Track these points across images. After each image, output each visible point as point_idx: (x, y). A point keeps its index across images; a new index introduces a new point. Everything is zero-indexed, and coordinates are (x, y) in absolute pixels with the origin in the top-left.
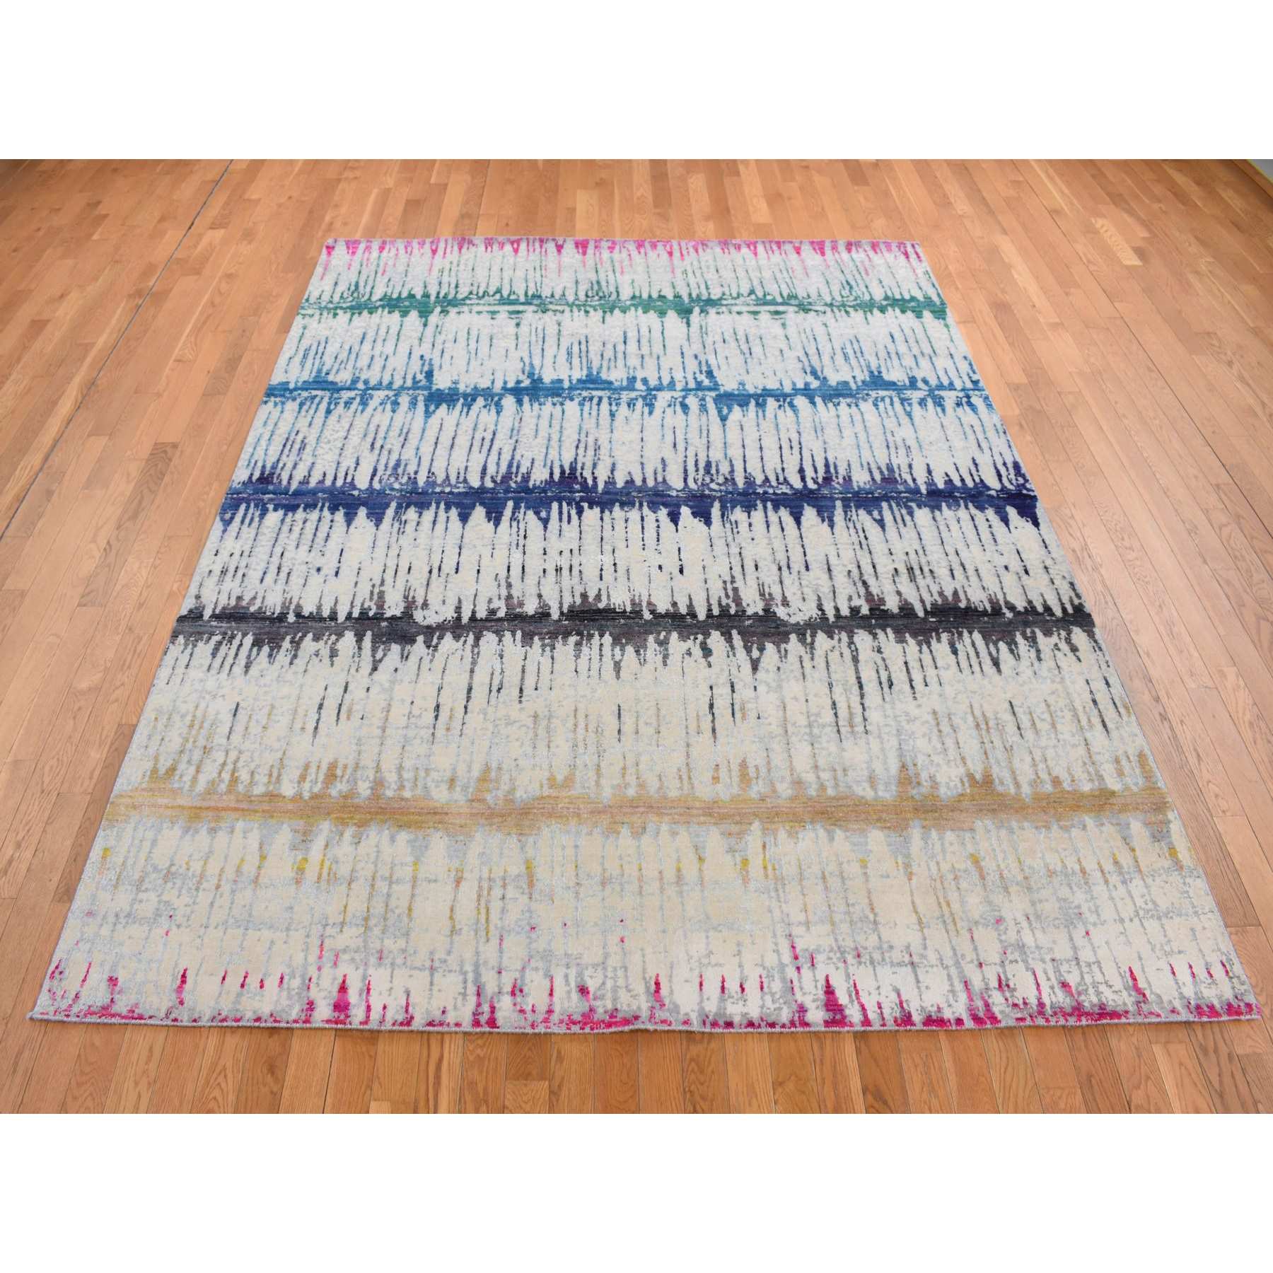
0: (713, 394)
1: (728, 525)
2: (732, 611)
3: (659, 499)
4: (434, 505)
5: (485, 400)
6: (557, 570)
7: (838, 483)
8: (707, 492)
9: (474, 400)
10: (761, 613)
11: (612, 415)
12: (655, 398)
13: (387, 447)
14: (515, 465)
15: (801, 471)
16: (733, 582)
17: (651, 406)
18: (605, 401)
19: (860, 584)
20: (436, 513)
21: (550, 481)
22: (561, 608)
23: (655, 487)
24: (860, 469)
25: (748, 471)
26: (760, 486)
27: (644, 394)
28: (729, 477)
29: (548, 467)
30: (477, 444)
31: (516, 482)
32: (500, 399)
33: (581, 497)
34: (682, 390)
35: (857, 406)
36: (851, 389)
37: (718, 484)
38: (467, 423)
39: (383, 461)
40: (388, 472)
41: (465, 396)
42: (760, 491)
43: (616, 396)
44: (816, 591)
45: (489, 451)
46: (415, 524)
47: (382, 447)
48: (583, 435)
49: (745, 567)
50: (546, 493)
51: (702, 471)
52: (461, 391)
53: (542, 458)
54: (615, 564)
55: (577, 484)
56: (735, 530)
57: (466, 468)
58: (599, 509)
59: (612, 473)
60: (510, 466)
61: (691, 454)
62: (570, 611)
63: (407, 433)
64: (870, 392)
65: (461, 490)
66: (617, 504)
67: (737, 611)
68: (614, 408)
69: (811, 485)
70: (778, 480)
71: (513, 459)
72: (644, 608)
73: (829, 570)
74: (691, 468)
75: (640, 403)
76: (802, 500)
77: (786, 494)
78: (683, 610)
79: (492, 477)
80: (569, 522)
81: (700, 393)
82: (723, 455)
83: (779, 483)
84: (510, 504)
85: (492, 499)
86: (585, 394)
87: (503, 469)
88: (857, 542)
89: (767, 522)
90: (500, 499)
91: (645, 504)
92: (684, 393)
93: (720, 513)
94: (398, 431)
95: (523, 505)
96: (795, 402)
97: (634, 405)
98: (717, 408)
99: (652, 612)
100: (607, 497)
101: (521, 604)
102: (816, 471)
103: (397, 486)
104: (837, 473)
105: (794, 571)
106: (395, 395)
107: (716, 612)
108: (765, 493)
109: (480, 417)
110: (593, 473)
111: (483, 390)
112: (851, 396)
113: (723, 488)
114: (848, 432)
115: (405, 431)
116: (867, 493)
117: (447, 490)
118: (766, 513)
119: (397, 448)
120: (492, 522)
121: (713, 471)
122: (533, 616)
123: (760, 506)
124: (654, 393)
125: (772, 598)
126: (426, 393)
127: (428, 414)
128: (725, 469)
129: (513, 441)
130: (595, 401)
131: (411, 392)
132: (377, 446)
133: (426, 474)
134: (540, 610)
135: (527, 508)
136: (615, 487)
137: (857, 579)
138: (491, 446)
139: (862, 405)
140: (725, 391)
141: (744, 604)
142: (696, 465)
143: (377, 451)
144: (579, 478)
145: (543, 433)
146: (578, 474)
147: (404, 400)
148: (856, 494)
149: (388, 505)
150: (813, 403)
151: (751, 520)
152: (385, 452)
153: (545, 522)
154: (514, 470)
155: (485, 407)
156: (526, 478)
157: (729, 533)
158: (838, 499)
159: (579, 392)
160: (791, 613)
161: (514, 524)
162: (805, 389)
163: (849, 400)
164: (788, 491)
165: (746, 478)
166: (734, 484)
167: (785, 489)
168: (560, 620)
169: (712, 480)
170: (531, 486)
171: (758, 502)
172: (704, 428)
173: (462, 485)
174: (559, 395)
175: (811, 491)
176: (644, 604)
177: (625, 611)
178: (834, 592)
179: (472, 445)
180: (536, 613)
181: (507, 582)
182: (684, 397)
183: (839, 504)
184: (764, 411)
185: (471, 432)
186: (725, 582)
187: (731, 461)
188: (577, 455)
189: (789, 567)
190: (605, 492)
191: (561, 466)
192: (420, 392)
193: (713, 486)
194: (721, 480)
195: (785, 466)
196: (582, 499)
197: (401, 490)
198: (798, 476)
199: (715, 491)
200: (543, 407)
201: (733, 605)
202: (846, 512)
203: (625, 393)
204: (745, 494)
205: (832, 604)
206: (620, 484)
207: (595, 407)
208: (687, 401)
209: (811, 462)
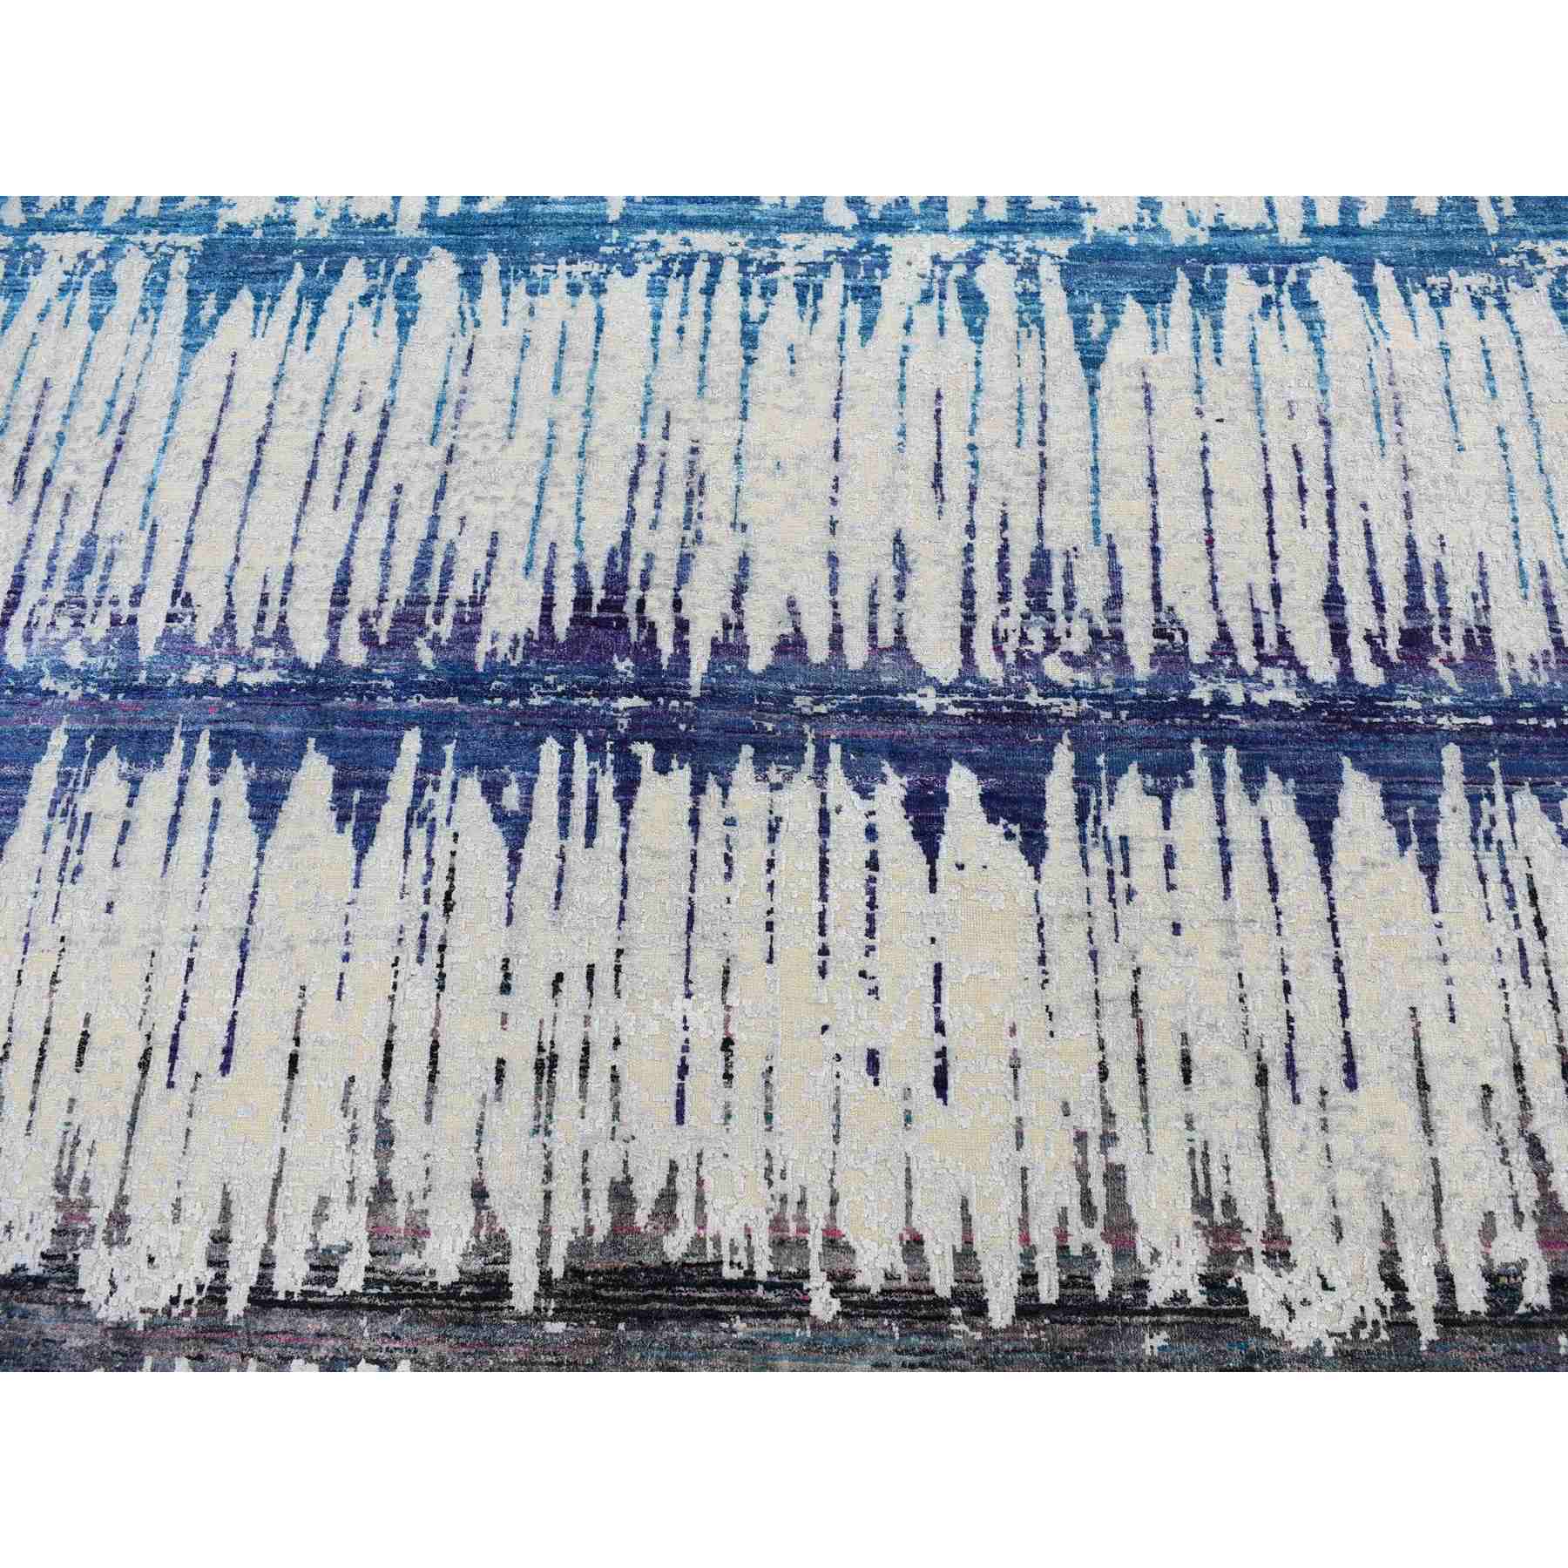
0: (1060, 246)
1: (1097, 858)
2: (1103, 1285)
3: (878, 731)
4: (179, 743)
5: (370, 271)
6: (539, 1067)
7: (1449, 661)
8: (1033, 699)
9: (335, 273)
10: (1197, 1298)
11: (749, 339)
12: (884, 266)
13: (62, 478)
14: (438, 561)
15: (1334, 601)
16: (1108, 1139)
17: (866, 295)
18: (730, 271)
19: (1520, 1157)
20: (183, 781)
21: (540, 644)
22: (543, 1253)
23: (870, 670)
24: (1515, 596)
25: (1168, 598)
26: (1202, 670)
27: (849, 244)
28: (1104, 627)
29: (539, 574)
30: (330, 463)
31: (434, 643)
32: (413, 268)
33: (636, 714)
34: (967, 230)
35: (1503, 305)
36: (1482, 231)
37: (1070, 659)
38: (309, 369)
39: (44, 546)
40: (57, 595)
41: (313, 251)
42: (1202, 692)
43: (763, 254)
44: (1378, 1185)
45: (364, 496)
46: (114, 830)
47: (47, 479)
48: (655, 429)
49: (1150, 1065)
50: (525, 695)
51: (1019, 602)
52: (300, 232)
53: (523, 533)
54: (727, 1044)
55: (624, 652)
56: (1120, 882)
57: (290, 571)
58: (686, 773)
59: (736, 605)
60: (422, 570)
61: (987, 519)
62: (573, 1273)
63: (126, 418)
64: (1542, 248)
65: (268, 677)
66: (747, 751)
67: (1117, 1287)
68: (756, 307)
69: (1368, 674)
70: (1259, 642)
71: (432, 536)
72: (814, 1265)
73: (1423, 1086)
74: (986, 584)
75: (835, 285)
76: (1333, 739)
77: (1285, 706)
78: (942, 1282)
79: (363, 620)
80: (591, 833)
81: (1021, 244)
82: (1084, 523)
83: (1263, 660)
84: (412, 742)
85: (360, 719)
86: (671, 243)
87: (400, 588)
88: (1510, 949)
89: (1223, 842)
90: (378, 720)
91: (835, 751)
92: (970, 242)
93: (1071, 797)
94: (101, 410)
95: (449, 750)
96: (1314, 286)
97: (818, 295)
98: (1072, 309)
99: (841, 1283)
100: (718, 715)
101: (418, 1234)
102: (1380, 608)
103: (75, 656)
104: (1445, 612)
105: (1307, 1088)
106: (107, 253)
107: (1048, 1291)
108: (1221, 702)
109: (349, 347)
110: (677, 604)
111: (367, 224)
112: (1482, 260)
113: (1084, 677)
114: (1476, 428)
115: (121, 406)
116: (1542, 711)
117: (224, 675)
118: (1220, 799)
119: (89, 486)
120: (349, 828)
121: (1056, 601)
122: (452, 1291)
123: (1201, 770)
124: (881, 239)
125: (1235, 1227)
126: (194, 241)
127: (195, 334)
128: (1092, 590)
129: (439, 454)
130: (701, 269)
131: (154, 238)
132: (35, 474)
133: (165, 606)
134: (476, 1265)
135: (464, 766)
136: (743, 668)
137: (1510, 1129)
138: (371, 474)
139: (1520, 301)
140: (1099, 237)
141: (1143, 1253)
142: (1003, 569)
143: (30, 498)
144: (633, 627)
145: (533, 423)
146: (630, 609)
147: (131, 271)
148: (1507, 711)
149: (40, 742)
150: (1368, 291)
151: (1174, 835)
152: (55, 503)
153: (515, 827)
154: (432, 586)
155: (366, 300)
156: (469, 625)
157: (1100, 897)
158: (1450, 737)
159: (651, 234)
160: (1295, 1298)
161: (419, 837)
162: (1344, 231)
163: (1477, 280)
164: (1287, 695)
165: (1159, 633)
166: (1122, 659)
167: (1281, 689)
168: (538, 1316)
169: (1052, 640)
170: (480, 661)
171: (1197, 747)
172: (1031, 398)
173: (267, 654)
174: (590, 251)
175: (1367, 699)
176: (815, 1243)
177: (749, 1282)
178: (1438, 1199)
179: (312, 473)
180: (466, 1278)
181: (378, 1115)
182: (973, 261)
183: (1451, 757)
184: (1217, 325)
185: (314, 411)
186: (1081, 1138)
187: (1112, 548)
188: (631, 516)
189: (1291, 1071)
190: (714, 695)
191: (581, 570)
192: (178, 238)
193: (1055, 668)
194: (1078, 644)
195: (1283, 577)
196: (642, 726)
197: (84, 677)
198: (1322, 623)
199: (1059, 691)
200: (540, 300)
201: (1104, 1252)
202: (1474, 800)
203: (792, 239)
204: (1153, 708)
205: (1431, 1256)
206: (759, 659)
207: (697, 302)
208: (982, 278)
209: (1362, 563)
